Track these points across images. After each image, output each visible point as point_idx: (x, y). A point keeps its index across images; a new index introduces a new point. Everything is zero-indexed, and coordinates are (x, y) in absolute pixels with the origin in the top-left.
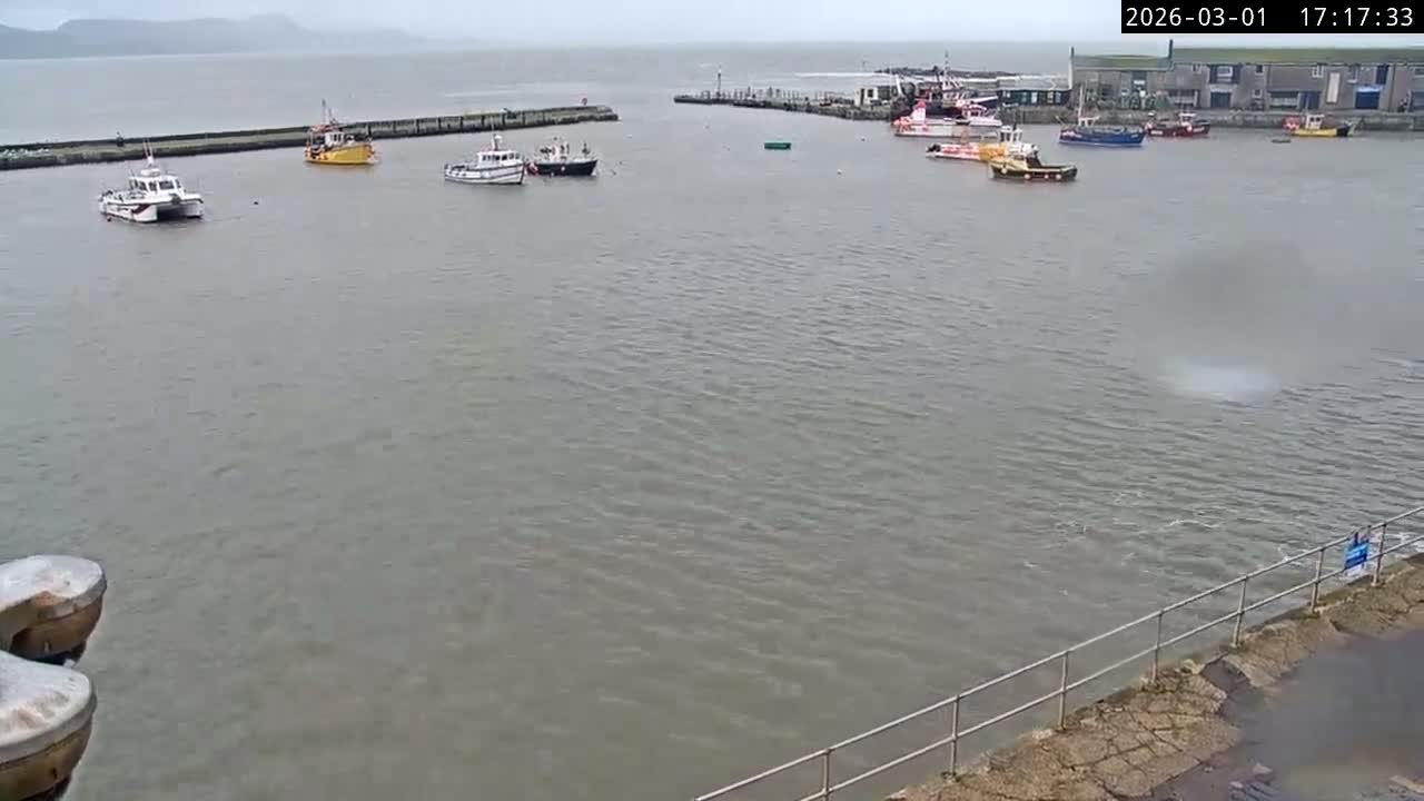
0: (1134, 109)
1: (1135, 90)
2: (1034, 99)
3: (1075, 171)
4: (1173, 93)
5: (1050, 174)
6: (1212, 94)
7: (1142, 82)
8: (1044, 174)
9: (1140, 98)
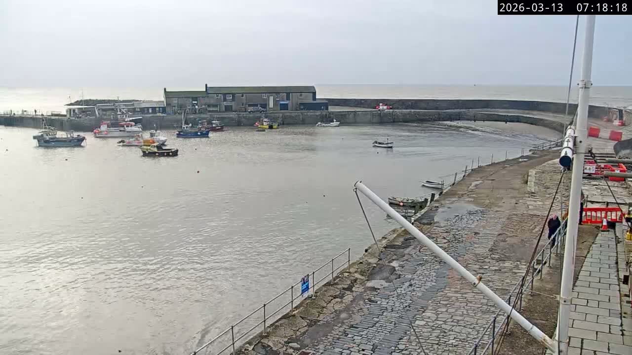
0: (194, 113)
1: (193, 105)
2: (150, 111)
3: (177, 151)
4: (209, 106)
5: (167, 153)
6: (225, 106)
7: (196, 102)
8: (164, 153)
9: (196, 109)
